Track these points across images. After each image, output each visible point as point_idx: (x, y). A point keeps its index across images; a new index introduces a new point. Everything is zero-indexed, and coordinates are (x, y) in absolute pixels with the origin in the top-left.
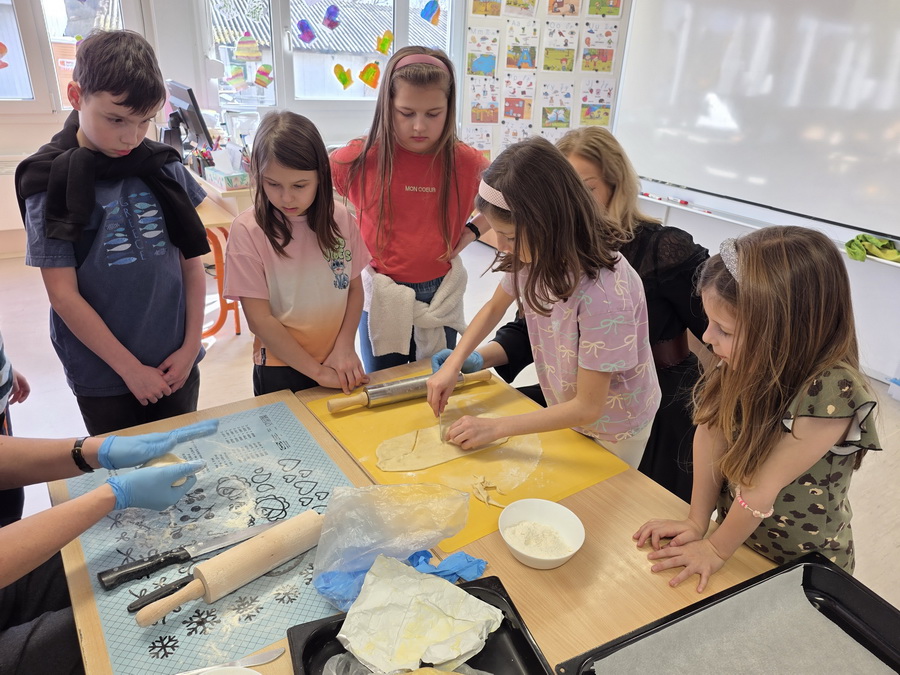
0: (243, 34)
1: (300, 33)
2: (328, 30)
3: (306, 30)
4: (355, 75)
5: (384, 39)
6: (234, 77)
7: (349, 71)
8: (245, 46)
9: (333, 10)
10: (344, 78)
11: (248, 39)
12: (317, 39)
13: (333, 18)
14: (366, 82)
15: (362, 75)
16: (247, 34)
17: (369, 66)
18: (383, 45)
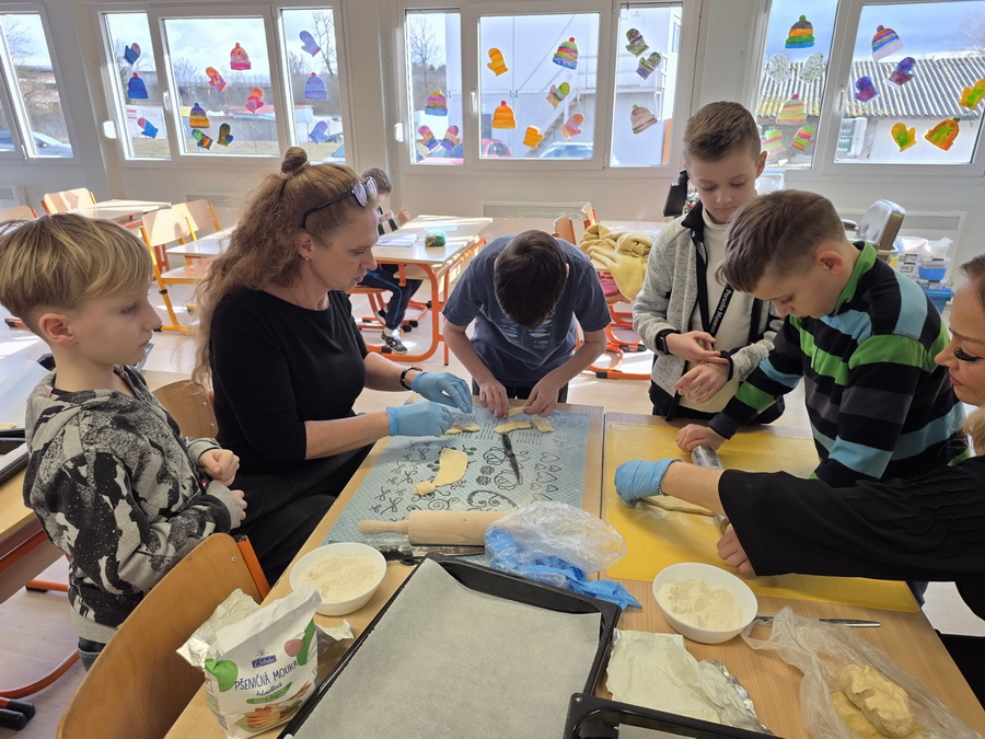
0: (790, 98)
1: (857, 91)
2: (894, 86)
3: (866, 89)
4: (921, 136)
5: (975, 90)
6: (770, 141)
7: (913, 130)
8: (791, 109)
9: (906, 63)
10: (904, 140)
11: (795, 102)
12: (876, 98)
13: (906, 71)
14: (934, 142)
15: (930, 137)
16: (796, 97)
17: (944, 124)
18: (972, 97)
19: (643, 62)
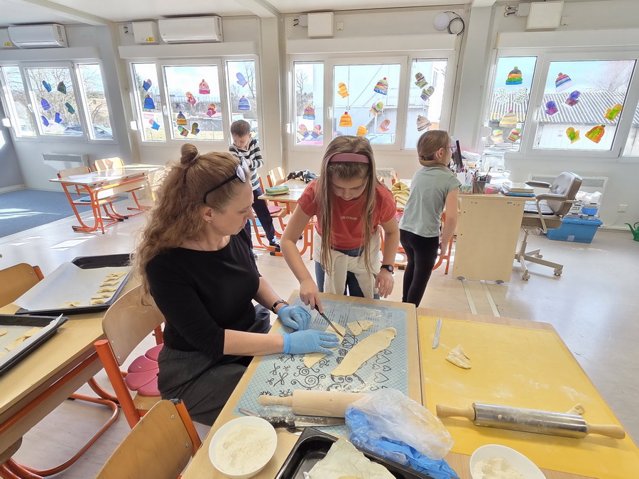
0: (508, 112)
1: (546, 109)
2: (571, 107)
3: (551, 108)
4: (582, 134)
5: (614, 110)
6: (496, 136)
7: (578, 132)
8: (508, 118)
9: (575, 94)
10: (573, 136)
11: (511, 114)
12: (559, 112)
13: (574, 98)
14: (590, 139)
15: (588, 134)
16: (511, 112)
17: (597, 127)
18: (612, 114)
19: (424, 92)
